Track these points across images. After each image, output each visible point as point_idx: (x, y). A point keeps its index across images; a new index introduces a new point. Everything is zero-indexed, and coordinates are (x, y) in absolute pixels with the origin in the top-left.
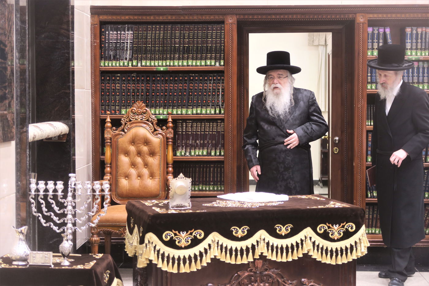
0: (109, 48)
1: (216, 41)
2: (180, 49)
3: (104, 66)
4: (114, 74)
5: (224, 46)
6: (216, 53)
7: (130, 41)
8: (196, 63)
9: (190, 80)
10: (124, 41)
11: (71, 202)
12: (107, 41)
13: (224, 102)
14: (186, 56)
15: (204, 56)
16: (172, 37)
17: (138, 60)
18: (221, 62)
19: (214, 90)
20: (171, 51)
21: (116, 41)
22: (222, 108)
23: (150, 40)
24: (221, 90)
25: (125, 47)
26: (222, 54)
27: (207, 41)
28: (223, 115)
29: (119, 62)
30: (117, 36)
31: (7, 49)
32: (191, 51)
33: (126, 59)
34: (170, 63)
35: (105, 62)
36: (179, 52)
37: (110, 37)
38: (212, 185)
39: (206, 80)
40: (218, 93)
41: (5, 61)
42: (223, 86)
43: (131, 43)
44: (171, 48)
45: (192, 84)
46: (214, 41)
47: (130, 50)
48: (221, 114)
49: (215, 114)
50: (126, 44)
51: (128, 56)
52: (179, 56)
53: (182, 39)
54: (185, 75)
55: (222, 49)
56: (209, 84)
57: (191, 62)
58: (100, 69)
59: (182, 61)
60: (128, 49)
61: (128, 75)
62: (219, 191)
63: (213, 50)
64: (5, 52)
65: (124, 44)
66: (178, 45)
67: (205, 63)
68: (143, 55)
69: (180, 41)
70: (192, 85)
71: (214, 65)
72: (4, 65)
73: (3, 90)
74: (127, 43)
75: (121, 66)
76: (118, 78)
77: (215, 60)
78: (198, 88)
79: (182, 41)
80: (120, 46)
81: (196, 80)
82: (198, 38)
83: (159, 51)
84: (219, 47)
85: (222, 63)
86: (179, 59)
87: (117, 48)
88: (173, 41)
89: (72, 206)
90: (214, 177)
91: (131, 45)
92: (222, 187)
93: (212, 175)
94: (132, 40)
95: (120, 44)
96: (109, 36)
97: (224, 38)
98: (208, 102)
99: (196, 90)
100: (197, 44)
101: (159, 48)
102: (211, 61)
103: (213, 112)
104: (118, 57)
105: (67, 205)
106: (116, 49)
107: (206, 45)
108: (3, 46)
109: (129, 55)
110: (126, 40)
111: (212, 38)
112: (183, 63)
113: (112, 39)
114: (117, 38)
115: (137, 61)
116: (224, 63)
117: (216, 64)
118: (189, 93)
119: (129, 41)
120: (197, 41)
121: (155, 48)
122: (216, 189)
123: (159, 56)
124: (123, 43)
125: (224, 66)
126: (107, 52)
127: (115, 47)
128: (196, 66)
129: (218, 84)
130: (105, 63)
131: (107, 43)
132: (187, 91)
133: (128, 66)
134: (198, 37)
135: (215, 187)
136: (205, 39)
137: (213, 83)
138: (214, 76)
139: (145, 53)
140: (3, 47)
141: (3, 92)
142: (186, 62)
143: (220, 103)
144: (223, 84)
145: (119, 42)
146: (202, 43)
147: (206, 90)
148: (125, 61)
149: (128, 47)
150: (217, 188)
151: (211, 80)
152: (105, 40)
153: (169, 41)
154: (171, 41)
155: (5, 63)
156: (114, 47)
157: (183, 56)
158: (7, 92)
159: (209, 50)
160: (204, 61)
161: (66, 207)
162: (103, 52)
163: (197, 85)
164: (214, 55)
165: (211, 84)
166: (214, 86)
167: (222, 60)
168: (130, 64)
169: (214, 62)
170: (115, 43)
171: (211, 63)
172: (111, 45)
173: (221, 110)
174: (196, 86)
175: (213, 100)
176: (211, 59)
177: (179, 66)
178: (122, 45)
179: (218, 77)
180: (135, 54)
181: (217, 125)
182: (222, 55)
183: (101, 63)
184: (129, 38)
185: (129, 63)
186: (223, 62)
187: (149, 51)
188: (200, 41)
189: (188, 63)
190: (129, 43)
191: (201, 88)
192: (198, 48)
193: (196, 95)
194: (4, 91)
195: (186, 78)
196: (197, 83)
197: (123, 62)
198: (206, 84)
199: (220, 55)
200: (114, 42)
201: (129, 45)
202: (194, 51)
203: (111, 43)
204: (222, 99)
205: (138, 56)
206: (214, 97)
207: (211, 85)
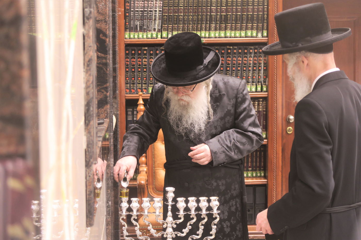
0: (135, 17)
1: (258, 9)
2: (217, 18)
3: (128, 38)
4: (140, 48)
5: (268, 15)
6: (258, 23)
7: (159, 9)
8: (235, 34)
9: (228, 53)
10: (152, 10)
11: (172, 224)
12: (132, 10)
13: (266, 78)
14: (223, 26)
15: (244, 25)
16: (207, 4)
17: (168, 31)
18: (264, 32)
19: (255, 64)
20: (207, 20)
21: (143, 10)
22: (264, 84)
23: (182, 8)
24: (262, 65)
25: (154, 16)
26: (265, 23)
27: (248, 9)
28: (266, 93)
29: (147, 34)
30: (144, 4)
31: (108, 40)
32: (230, 20)
33: (154, 30)
34: (205, 34)
35: (130, 33)
36: (215, 21)
37: (136, 5)
38: (251, 171)
39: (246, 53)
40: (260, 68)
41: (106, 56)
42: (265, 60)
43: (160, 11)
44: (207, 17)
45: (230, 57)
46: (256, 8)
47: (159, 19)
48: (263, 91)
49: (256, 91)
50: (154, 12)
51: (157, 27)
52: (216, 26)
53: (219, 6)
54: (223, 47)
55: (266, 18)
56: (250, 57)
57: (230, 32)
58: (125, 41)
59: (218, 31)
60: (156, 19)
61: (156, 48)
62: (258, 177)
63: (255, 18)
64: (106, 44)
65: (152, 13)
66: (215, 14)
67: (245, 34)
68: (174, 25)
69: (217, 9)
70: (230, 59)
71: (256, 36)
72: (104, 61)
73: (103, 93)
74: (156, 11)
75: (148, 38)
76: (145, 52)
77: (257, 30)
78: (237, 62)
79: (219, 9)
80: (147, 15)
81: (235, 53)
82: (237, 6)
83: (193, 20)
84: (261, 16)
85: (265, 34)
86: (216, 29)
87: (144, 17)
88: (208, 9)
89: (173, 228)
90: (252, 162)
91: (160, 13)
92: (261, 172)
93: (250, 160)
94: (161, 8)
95: (148, 13)
96: (134, 4)
97: (268, 5)
98: (248, 78)
99: (234, 64)
100: (237, 11)
101: (193, 17)
102: (252, 32)
103: (254, 89)
104: (145, 27)
105: (167, 227)
106: (142, 18)
107: (247, 13)
108: (103, 36)
109: (158, 25)
110: (154, 7)
111: (253, 5)
112: (220, 34)
113: (138, 7)
114: (144, 5)
115: (168, 33)
116: (267, 34)
117: (258, 35)
118: (227, 69)
119: (157, 9)
120: (236, 9)
121: (188, 18)
122: (254, 175)
123: (192, 27)
124: (151, 11)
125: (267, 37)
126: (132, 22)
127: (142, 16)
128: (235, 37)
129: (259, 57)
130: (130, 35)
131: (132, 11)
132: (224, 66)
133: (157, 38)
134: (237, 4)
135: (253, 173)
136: (245, 6)
137: (254, 56)
138: (255, 49)
139: (176, 23)
140: (104, 38)
141: (104, 95)
142: (224, 33)
143: (262, 79)
144: (266, 57)
145: (146, 11)
146: (242, 11)
147: (245, 64)
148: (153, 32)
149: (157, 16)
150: (256, 174)
151: (250, 53)
152: (130, 8)
153: (204, 9)
154: (207, 9)
155: (106, 58)
156: (140, 16)
157: (220, 26)
158: (108, 95)
159: (250, 19)
160: (244, 32)
161: (165, 230)
162: (128, 22)
163: (235, 59)
164: (256, 24)
165: (251, 57)
166: (254, 60)
167: (265, 30)
168: (159, 36)
169: (256, 32)
170: (142, 11)
171: (252, 33)
172: (137, 14)
173: (263, 87)
174: (234, 61)
175: (253, 76)
176: (252, 29)
177: (216, 38)
178: (150, 14)
179: (260, 50)
180: (164, 24)
181: (258, 104)
182: (265, 25)
183: (125, 34)
184: (157, 5)
185: (158, 34)
186: (267, 32)
187: (182, 20)
188: (239, 8)
189: (225, 34)
190: (157, 11)
191: (240, 62)
192: (237, 16)
193: (234, 70)
194: (105, 93)
195: (223, 51)
196: (235, 56)
197: (151, 34)
198: (246, 57)
199: (263, 25)
200: (140, 10)
201: (157, 13)
202: (233, 21)
203: (137, 11)
204: (265, 75)
205: (168, 26)
206: (255, 72)
207: (252, 59)
